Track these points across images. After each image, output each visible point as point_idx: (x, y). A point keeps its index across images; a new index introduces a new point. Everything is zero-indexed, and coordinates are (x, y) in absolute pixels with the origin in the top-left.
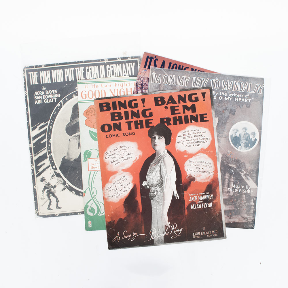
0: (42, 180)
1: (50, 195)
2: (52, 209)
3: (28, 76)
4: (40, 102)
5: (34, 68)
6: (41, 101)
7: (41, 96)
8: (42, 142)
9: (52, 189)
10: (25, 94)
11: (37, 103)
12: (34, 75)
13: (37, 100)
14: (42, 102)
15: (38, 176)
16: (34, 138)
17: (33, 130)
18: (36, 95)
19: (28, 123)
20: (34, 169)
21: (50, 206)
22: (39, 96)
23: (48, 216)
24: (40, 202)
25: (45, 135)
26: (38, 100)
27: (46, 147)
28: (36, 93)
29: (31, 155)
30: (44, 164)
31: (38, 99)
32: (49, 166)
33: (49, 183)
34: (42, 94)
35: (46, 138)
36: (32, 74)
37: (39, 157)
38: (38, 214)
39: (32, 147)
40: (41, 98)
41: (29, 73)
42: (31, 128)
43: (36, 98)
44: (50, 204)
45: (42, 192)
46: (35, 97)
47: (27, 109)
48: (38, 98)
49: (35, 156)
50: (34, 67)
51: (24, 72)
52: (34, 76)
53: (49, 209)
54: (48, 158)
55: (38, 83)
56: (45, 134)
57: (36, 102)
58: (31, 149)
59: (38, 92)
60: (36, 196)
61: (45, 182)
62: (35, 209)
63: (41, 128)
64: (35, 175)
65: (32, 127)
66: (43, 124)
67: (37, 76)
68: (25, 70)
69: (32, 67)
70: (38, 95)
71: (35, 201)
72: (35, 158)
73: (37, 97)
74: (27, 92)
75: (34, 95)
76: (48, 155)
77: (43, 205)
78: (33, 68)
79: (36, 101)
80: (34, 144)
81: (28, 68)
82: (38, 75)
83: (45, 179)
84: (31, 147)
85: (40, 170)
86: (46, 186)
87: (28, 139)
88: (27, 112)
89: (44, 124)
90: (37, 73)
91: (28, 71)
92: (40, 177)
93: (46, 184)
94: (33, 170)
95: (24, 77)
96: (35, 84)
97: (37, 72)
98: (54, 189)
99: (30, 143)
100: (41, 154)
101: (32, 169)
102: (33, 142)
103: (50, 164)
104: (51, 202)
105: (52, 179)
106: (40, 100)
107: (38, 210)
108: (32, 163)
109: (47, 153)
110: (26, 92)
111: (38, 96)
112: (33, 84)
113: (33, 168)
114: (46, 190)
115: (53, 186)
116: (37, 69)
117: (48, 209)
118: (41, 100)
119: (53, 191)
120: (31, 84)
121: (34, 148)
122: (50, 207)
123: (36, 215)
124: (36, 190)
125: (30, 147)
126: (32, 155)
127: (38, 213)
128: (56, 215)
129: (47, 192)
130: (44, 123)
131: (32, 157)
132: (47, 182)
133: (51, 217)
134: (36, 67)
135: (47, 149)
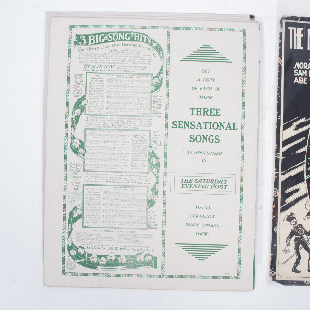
0: (290, 218)
1: (301, 246)
2: (301, 272)
3: (287, 32)
4: (302, 80)
5: (299, 22)
6: (305, 80)
7: (306, 71)
8: (298, 152)
9: (305, 236)
10: (279, 64)
11: (296, 83)
12: (298, 33)
13: (298, 77)
14: (306, 82)
15: (283, 210)
16: (286, 143)
17: (285, 128)
18: (297, 68)
19: (279, 114)
20: (278, 197)
21: (297, 265)
22: (302, 70)
23: (292, 283)
24: (281, 257)
25: (306, 140)
26: (300, 78)
27: (305, 161)
28: (298, 65)
29: (276, 171)
30: (297, 191)
31: (300, 76)
32: (305, 196)
33: (300, 225)
34: (307, 67)
35: (307, 146)
36: (293, 31)
37: (291, 176)
38: (274, 278)
39: (281, 158)
40: (306, 75)
41: (289, 28)
42: (282, 124)
43: (296, 74)
44: (297, 263)
45: (287, 239)
46: (295, 71)
47: (279, 91)
48: (300, 73)
49: (282, 174)
50: (299, 19)
51: (282, 26)
52: (297, 35)
53: (295, 270)
54: (305, 181)
55: (302, 48)
56: (305, 138)
57: (296, 80)
58: (277, 160)
59: (302, 63)
60: (275, 245)
61: (294, 223)
62: (271, 269)
63: (299, 127)
64: (279, 207)
65: (284, 122)
66: (303, 120)
67: (302, 35)
68: (284, 21)
69: (296, 18)
70: (300, 69)
71: (272, 254)
72: (282, 178)
73: (298, 72)
74: (283, 61)
75: (294, 68)
76: (306, 176)
77: (284, 263)
78: (297, 20)
79: (296, 78)
80: (284, 154)
81: (288, 18)
82: (305, 33)
83: (295, 218)
84: (278, 157)
85: (289, 200)
86: (296, 230)
87: (275, 142)
88: (278, 95)
89: (306, 121)
90: (302, 31)
91: (288, 25)
92: (287, 213)
93: (295, 227)
94: (276, 199)
95: (281, 34)
96: (298, 48)
97: (302, 29)
98: (308, 237)
99: (277, 150)
100: (293, 173)
101: (274, 197)
102: (283, 149)
103: (308, 193)
104: (299, 258)
105: (308, 219)
106: (303, 77)
107: (275, 270)
108: (276, 185)
109: (304, 171)
110: (281, 59)
111: (300, 71)
112: (295, 48)
113: (276, 196)
114: (294, 237)
115: (307, 231)
116: (303, 24)
117: (293, 271)
118: (305, 78)
119: (306, 240)
120: (291, 47)
121: (283, 160)
122: (296, 267)
123: (272, 278)
124: (276, 234)
125: (276, 158)
126: (278, 171)
127: (275, 275)
128: (305, 282)
129: (294, 241)
130: (305, 118)
131: (277, 175)
132: (298, 223)
133: (296, 285)
134: (303, 19)
135: (305, 165)
